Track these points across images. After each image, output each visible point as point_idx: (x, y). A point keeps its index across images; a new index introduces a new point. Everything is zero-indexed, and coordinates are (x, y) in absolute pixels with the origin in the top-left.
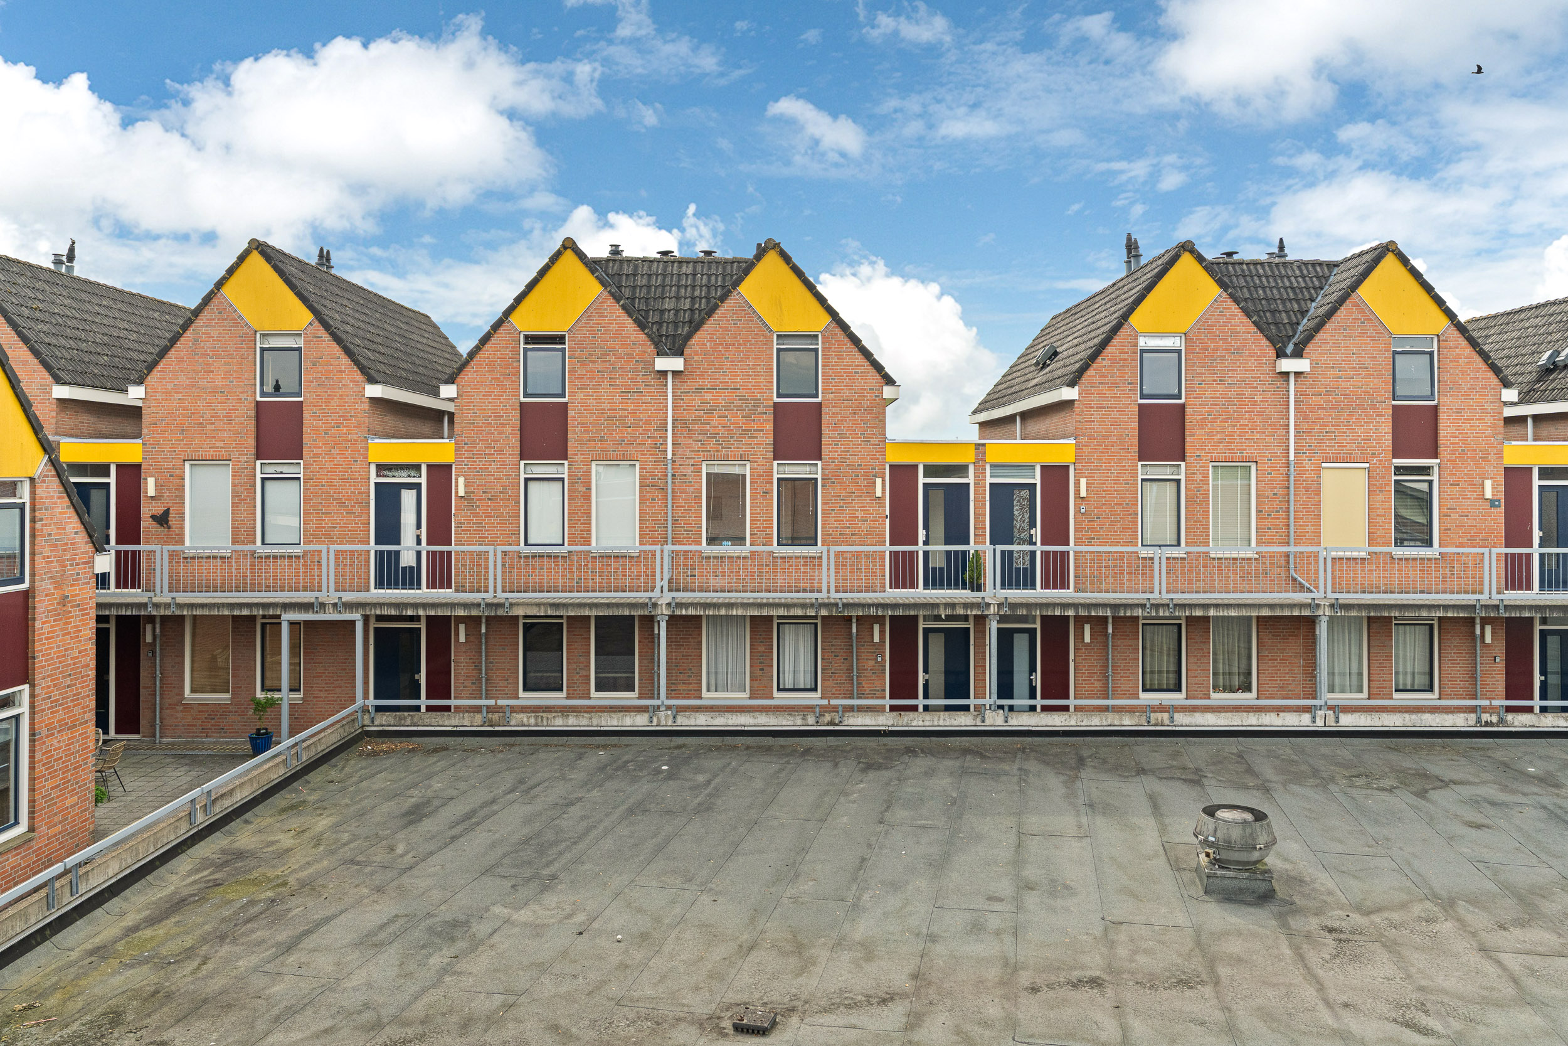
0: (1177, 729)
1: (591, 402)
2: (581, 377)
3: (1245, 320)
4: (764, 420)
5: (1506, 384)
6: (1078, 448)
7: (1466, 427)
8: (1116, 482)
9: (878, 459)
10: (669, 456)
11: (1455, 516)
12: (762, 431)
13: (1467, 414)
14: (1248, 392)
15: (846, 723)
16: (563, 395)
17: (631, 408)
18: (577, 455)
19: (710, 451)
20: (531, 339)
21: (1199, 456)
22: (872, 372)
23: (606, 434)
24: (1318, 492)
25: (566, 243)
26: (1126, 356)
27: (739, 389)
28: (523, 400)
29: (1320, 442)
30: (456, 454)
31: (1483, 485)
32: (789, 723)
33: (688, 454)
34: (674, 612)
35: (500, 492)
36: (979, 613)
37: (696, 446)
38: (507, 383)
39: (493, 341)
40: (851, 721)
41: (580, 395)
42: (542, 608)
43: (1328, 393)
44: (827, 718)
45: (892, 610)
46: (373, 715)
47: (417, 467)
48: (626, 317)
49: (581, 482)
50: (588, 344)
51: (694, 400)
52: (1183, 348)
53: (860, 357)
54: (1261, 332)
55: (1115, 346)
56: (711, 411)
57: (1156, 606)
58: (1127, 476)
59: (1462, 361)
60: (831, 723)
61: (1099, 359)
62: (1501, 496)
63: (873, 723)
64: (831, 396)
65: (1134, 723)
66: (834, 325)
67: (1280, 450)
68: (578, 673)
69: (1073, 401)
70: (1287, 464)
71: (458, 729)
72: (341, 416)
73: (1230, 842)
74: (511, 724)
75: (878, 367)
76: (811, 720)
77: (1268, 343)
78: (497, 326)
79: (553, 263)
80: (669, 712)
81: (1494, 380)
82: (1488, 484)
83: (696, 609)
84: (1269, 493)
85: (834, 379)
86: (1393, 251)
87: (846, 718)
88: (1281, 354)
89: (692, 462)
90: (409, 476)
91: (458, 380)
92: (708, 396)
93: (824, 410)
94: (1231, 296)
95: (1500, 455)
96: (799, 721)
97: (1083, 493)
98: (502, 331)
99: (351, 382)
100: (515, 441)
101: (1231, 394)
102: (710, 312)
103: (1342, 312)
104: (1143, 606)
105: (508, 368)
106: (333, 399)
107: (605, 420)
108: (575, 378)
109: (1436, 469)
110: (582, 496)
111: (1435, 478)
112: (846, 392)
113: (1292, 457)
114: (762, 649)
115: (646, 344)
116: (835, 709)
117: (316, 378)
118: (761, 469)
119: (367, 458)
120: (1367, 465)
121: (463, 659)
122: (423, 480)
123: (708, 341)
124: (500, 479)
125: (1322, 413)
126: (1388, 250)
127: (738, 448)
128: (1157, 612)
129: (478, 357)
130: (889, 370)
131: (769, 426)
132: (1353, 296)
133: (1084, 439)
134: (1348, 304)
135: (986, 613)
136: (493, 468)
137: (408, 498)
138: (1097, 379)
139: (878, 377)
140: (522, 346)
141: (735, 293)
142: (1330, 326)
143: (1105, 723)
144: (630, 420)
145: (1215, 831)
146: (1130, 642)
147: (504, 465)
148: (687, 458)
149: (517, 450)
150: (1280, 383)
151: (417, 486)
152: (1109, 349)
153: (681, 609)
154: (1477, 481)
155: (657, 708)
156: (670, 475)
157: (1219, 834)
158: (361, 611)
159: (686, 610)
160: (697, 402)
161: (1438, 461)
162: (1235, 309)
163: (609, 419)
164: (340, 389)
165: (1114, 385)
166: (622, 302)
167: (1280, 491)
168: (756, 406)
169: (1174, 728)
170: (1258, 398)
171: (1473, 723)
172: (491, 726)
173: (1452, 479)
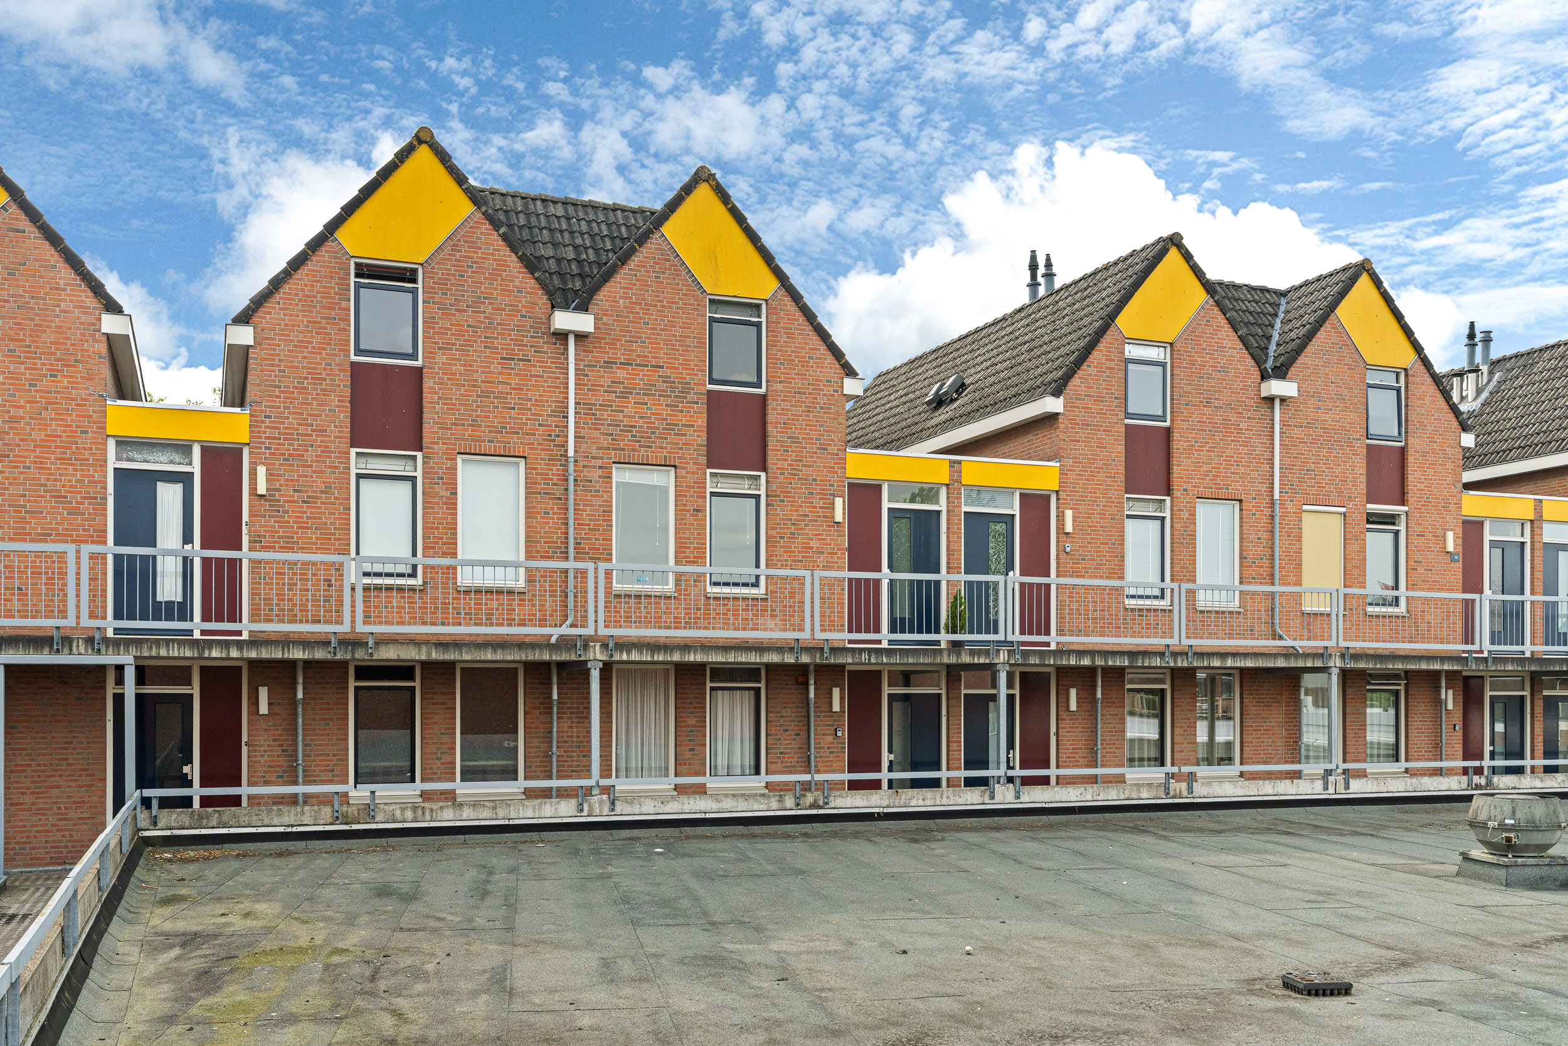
0: (1195, 801)
1: (458, 368)
2: (443, 332)
3: (1232, 333)
4: (695, 412)
5: (1465, 428)
6: (1062, 472)
7: (1430, 472)
8: (1102, 515)
9: (837, 473)
10: (571, 453)
11: (1421, 570)
12: (693, 426)
13: (1431, 458)
14: (1233, 418)
15: (832, 805)
16: (413, 356)
17: (515, 381)
18: (437, 443)
19: (623, 450)
20: (363, 271)
21: (1185, 490)
22: (830, 359)
23: (479, 416)
24: (1299, 538)
25: (421, 135)
26: (1112, 364)
27: (662, 367)
28: (354, 358)
29: (1301, 481)
30: (251, 432)
31: (1444, 536)
32: (762, 807)
33: (594, 452)
34: (612, 656)
35: (322, 492)
36: (988, 661)
37: (606, 441)
38: (332, 331)
39: (310, 266)
40: (838, 802)
41: (441, 358)
42: (424, 649)
43: (1309, 426)
44: (810, 798)
45: (887, 656)
46: (154, 812)
47: (185, 448)
48: (507, 251)
49: (444, 484)
50: (453, 285)
51: (603, 377)
52: (1168, 360)
53: (815, 339)
54: (1247, 349)
55: (1101, 351)
56: (624, 395)
57: (1175, 655)
58: (1113, 511)
59: (1428, 400)
60: (812, 806)
61: (1084, 367)
62: (1460, 549)
63: (865, 804)
64: (779, 387)
65: (1152, 795)
66: (783, 292)
67: (1263, 488)
68: (438, 759)
69: (1058, 414)
70: (1272, 503)
71: (294, 829)
72: (58, 360)
73: (1534, 822)
74: (377, 820)
75: (836, 353)
76: (789, 802)
77: (1253, 363)
78: (316, 244)
79: (402, 162)
80: (605, 797)
81: (1455, 424)
82: (1450, 535)
83: (642, 653)
84: (1253, 537)
85: (782, 364)
86: (1367, 271)
87: (831, 799)
88: (1264, 376)
89: (599, 463)
90: (172, 462)
91: (255, 319)
92: (621, 374)
93: (771, 404)
94: (1218, 303)
95: (1459, 506)
96: (774, 804)
97: (1069, 528)
98: (323, 251)
99: (76, 307)
100: (344, 418)
101: (1218, 419)
102: (624, 259)
103: (1322, 334)
104: (1162, 655)
105: (332, 309)
106: (45, 331)
107: (478, 396)
108: (435, 333)
109: (1403, 518)
110: (445, 503)
111: (1402, 528)
112: (798, 383)
113: (1277, 496)
114: (692, 721)
115: (537, 294)
116: (820, 785)
117: (13, 296)
118: (691, 478)
119: (104, 428)
120: (1343, 510)
121: (263, 740)
122: (196, 468)
123: (621, 297)
124: (321, 472)
125: (1303, 448)
126: (1364, 268)
127: (661, 448)
128: (1175, 661)
129: (286, 288)
130: (850, 358)
131: (701, 421)
132: (1332, 317)
133: (1069, 462)
134: (1327, 326)
135: (996, 661)
136: (310, 456)
137: (169, 497)
138: (1082, 390)
139: (837, 366)
140: (353, 279)
141: (657, 235)
142: (1310, 348)
143: (1122, 797)
144: (513, 399)
145: (1514, 812)
146: (1114, 711)
147: (327, 451)
148: (593, 458)
149: (347, 432)
150: (1264, 410)
151: (185, 479)
152: (1095, 355)
153: (621, 652)
154: (1440, 532)
155: (588, 791)
156: (571, 479)
157: (1519, 814)
158: (134, 651)
159: (628, 654)
160: (606, 381)
161: (1406, 508)
162: (1221, 320)
163: (485, 395)
164: (57, 316)
165: (1100, 399)
166: (502, 230)
167: (1264, 535)
168: (685, 391)
169: (1192, 800)
170: (1243, 426)
171: (1464, 786)
172: (347, 824)
173: (1419, 529)
